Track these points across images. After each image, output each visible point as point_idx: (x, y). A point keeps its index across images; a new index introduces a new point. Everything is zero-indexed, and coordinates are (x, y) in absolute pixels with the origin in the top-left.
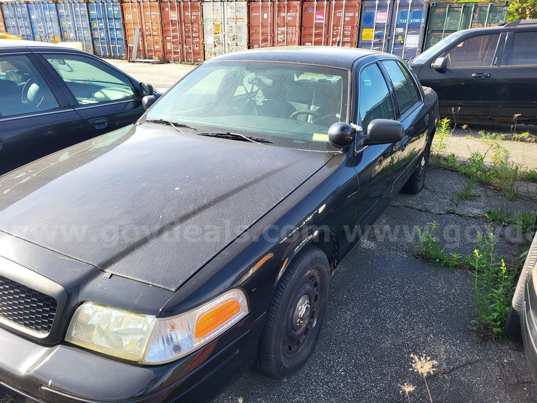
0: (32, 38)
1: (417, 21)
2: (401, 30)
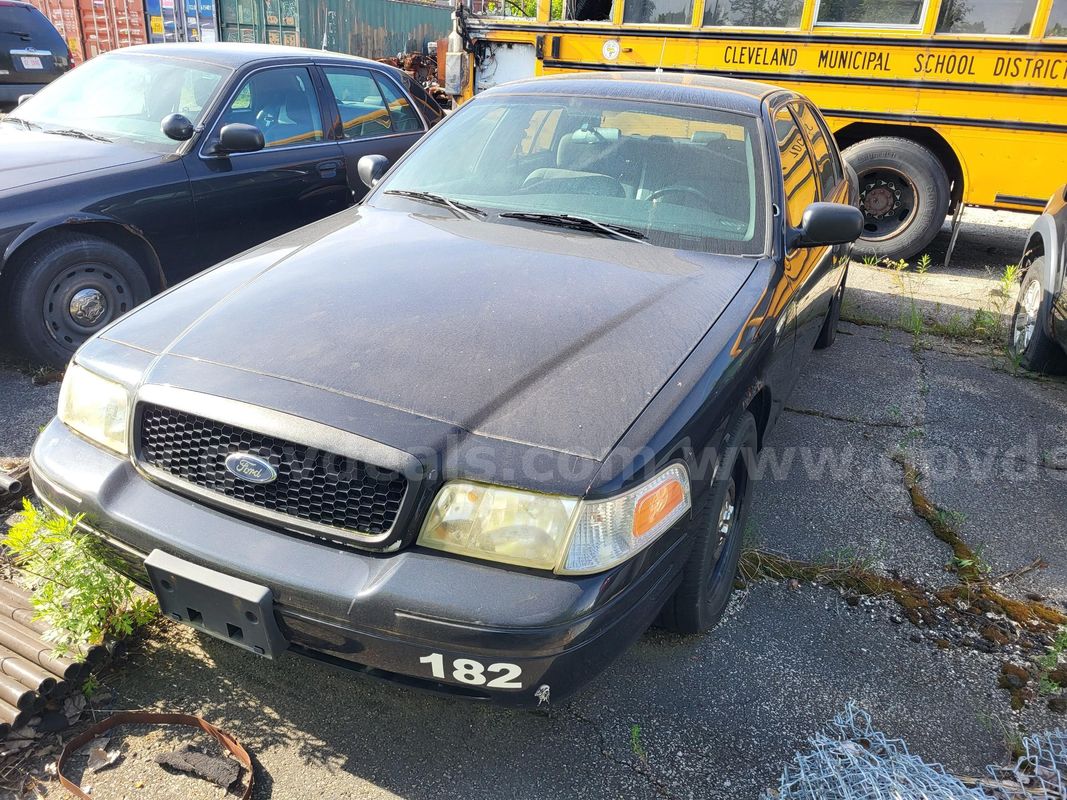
1: (208, 8)
2: (193, 21)
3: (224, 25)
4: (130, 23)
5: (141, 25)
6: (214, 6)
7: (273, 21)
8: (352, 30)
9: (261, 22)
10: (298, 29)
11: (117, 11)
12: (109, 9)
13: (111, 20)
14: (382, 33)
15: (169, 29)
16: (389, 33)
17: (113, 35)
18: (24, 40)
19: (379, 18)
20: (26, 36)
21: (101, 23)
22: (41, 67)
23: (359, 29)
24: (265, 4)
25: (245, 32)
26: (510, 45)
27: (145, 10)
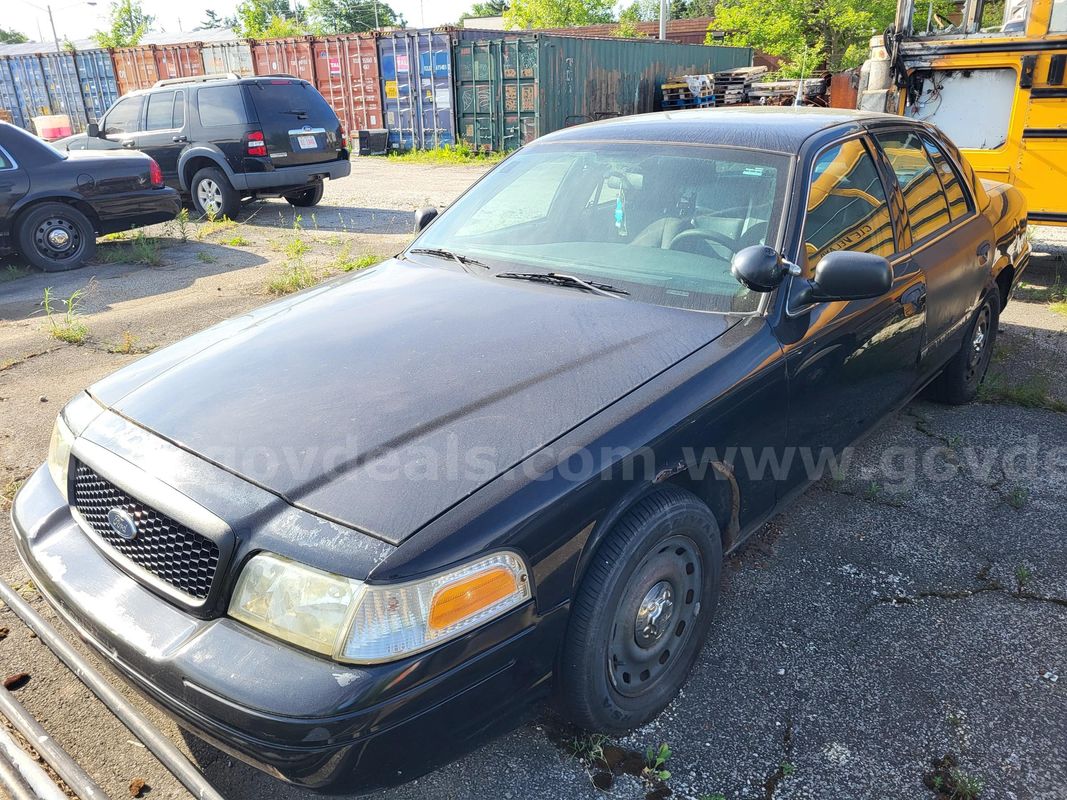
0: (48, 110)
1: (443, 67)
2: (427, 82)
3: (459, 83)
4: (365, 91)
5: (375, 91)
6: (449, 65)
7: (510, 74)
8: (588, 76)
9: (497, 76)
10: (537, 81)
11: (352, 80)
12: (345, 78)
13: (346, 89)
14: (617, 75)
15: (403, 92)
16: (623, 75)
17: (348, 103)
18: (301, 119)
19: (613, 60)
20: (303, 114)
21: (337, 93)
22: (316, 146)
23: (594, 73)
24: (503, 58)
25: (480, 89)
26: (967, 72)
27: (380, 75)
